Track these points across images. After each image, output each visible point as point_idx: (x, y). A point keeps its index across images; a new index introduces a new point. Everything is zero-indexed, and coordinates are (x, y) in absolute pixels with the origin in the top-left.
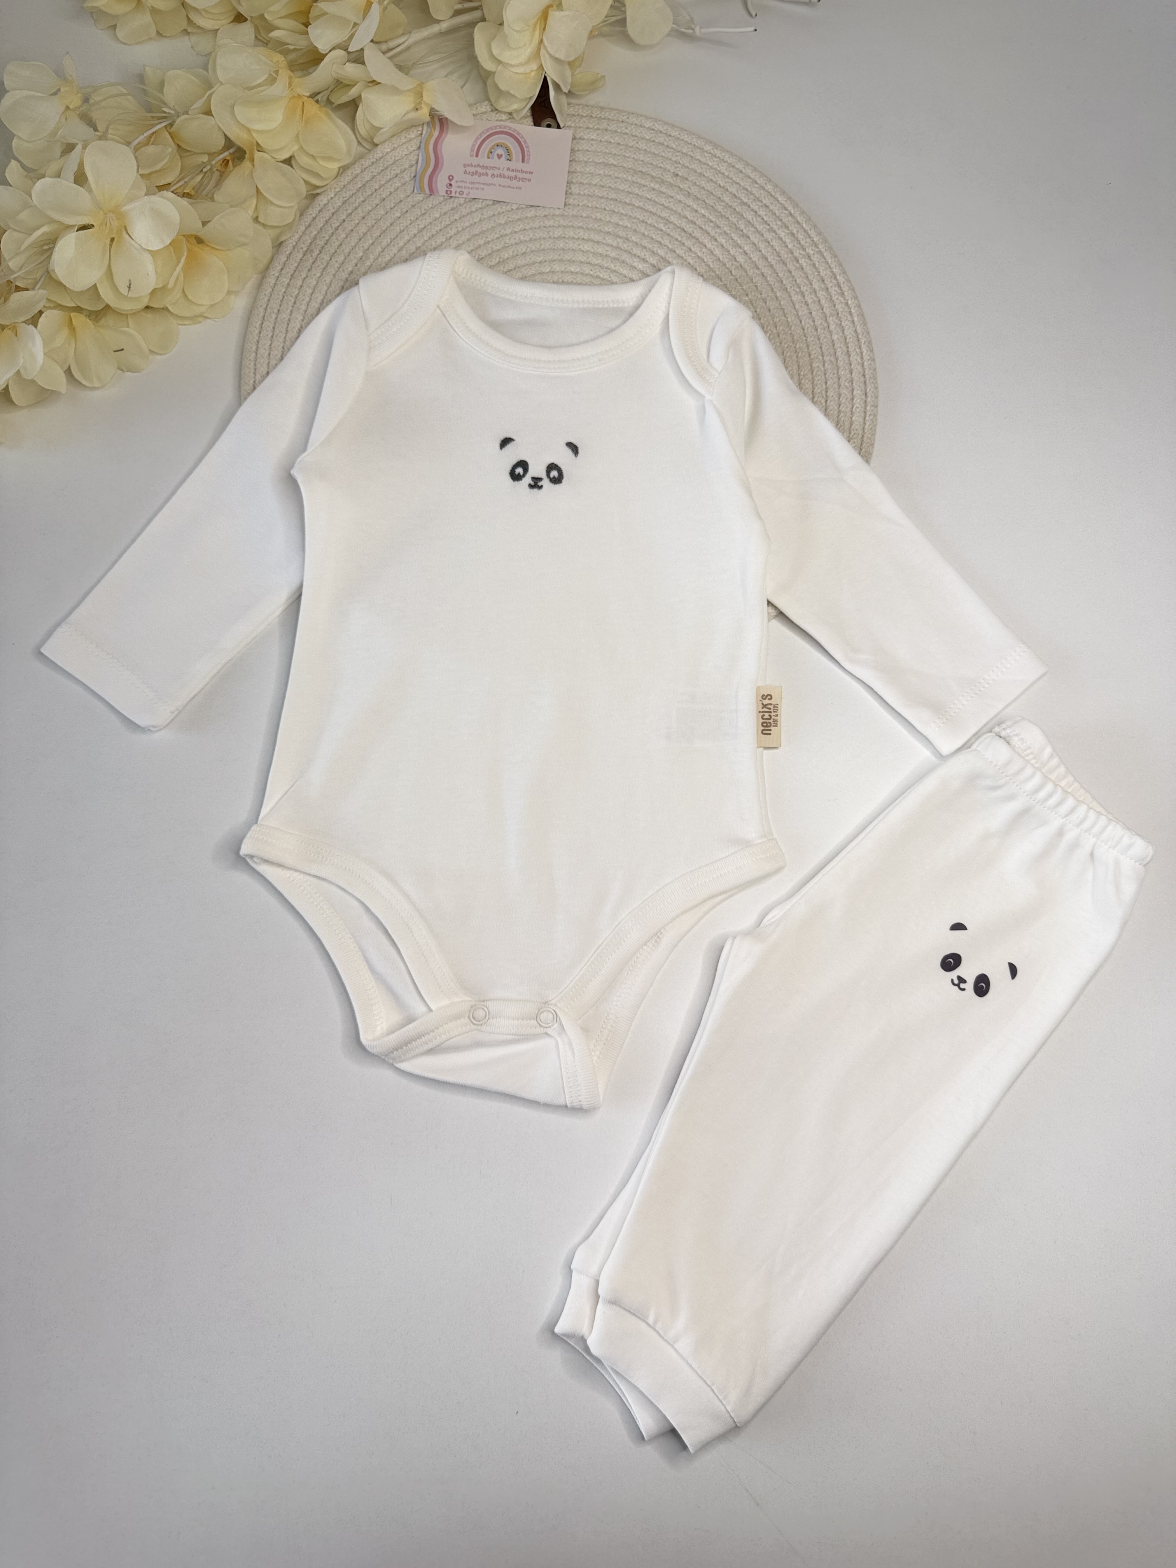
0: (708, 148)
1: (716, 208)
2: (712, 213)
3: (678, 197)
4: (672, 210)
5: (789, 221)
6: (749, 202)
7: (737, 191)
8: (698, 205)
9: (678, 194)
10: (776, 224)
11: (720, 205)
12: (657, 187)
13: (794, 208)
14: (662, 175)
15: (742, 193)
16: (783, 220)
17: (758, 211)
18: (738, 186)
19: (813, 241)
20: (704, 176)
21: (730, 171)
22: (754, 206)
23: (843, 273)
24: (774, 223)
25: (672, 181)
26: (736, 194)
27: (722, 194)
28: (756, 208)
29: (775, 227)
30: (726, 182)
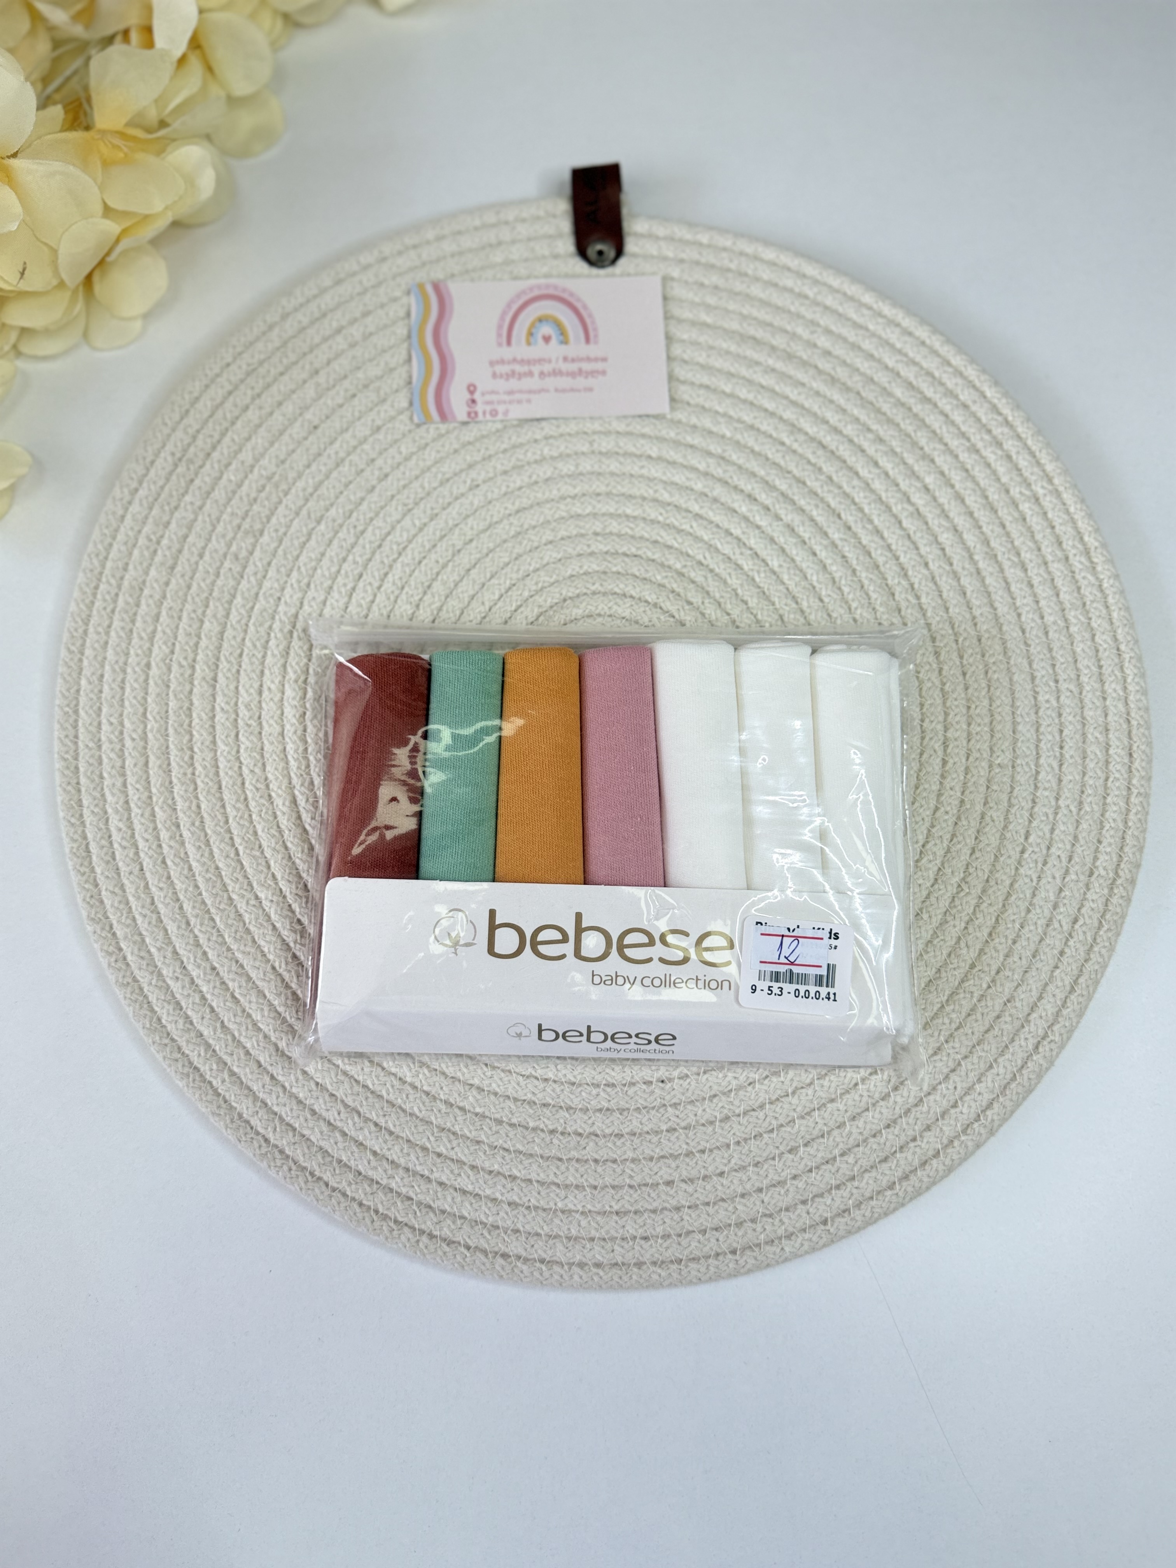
0: (868, 298)
1: (877, 405)
2: (872, 415)
3: (815, 385)
4: (803, 407)
5: (1002, 434)
6: (936, 397)
7: (916, 377)
8: (848, 400)
9: (814, 378)
10: (982, 439)
11: (885, 402)
12: (779, 365)
13: (1012, 410)
14: (788, 345)
15: (924, 381)
16: (995, 432)
17: (950, 414)
18: (916, 369)
19: (1044, 471)
20: (859, 348)
21: (905, 342)
22: (945, 404)
23: (1097, 530)
24: (978, 437)
25: (805, 357)
26: (914, 383)
27: (889, 382)
28: (947, 408)
29: (980, 445)
30: (897, 361)
